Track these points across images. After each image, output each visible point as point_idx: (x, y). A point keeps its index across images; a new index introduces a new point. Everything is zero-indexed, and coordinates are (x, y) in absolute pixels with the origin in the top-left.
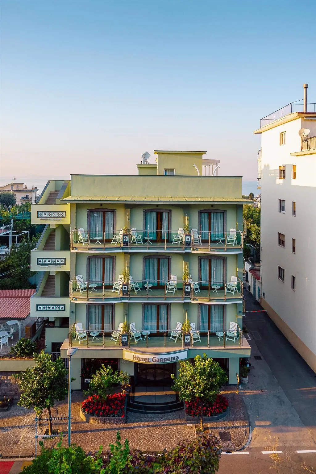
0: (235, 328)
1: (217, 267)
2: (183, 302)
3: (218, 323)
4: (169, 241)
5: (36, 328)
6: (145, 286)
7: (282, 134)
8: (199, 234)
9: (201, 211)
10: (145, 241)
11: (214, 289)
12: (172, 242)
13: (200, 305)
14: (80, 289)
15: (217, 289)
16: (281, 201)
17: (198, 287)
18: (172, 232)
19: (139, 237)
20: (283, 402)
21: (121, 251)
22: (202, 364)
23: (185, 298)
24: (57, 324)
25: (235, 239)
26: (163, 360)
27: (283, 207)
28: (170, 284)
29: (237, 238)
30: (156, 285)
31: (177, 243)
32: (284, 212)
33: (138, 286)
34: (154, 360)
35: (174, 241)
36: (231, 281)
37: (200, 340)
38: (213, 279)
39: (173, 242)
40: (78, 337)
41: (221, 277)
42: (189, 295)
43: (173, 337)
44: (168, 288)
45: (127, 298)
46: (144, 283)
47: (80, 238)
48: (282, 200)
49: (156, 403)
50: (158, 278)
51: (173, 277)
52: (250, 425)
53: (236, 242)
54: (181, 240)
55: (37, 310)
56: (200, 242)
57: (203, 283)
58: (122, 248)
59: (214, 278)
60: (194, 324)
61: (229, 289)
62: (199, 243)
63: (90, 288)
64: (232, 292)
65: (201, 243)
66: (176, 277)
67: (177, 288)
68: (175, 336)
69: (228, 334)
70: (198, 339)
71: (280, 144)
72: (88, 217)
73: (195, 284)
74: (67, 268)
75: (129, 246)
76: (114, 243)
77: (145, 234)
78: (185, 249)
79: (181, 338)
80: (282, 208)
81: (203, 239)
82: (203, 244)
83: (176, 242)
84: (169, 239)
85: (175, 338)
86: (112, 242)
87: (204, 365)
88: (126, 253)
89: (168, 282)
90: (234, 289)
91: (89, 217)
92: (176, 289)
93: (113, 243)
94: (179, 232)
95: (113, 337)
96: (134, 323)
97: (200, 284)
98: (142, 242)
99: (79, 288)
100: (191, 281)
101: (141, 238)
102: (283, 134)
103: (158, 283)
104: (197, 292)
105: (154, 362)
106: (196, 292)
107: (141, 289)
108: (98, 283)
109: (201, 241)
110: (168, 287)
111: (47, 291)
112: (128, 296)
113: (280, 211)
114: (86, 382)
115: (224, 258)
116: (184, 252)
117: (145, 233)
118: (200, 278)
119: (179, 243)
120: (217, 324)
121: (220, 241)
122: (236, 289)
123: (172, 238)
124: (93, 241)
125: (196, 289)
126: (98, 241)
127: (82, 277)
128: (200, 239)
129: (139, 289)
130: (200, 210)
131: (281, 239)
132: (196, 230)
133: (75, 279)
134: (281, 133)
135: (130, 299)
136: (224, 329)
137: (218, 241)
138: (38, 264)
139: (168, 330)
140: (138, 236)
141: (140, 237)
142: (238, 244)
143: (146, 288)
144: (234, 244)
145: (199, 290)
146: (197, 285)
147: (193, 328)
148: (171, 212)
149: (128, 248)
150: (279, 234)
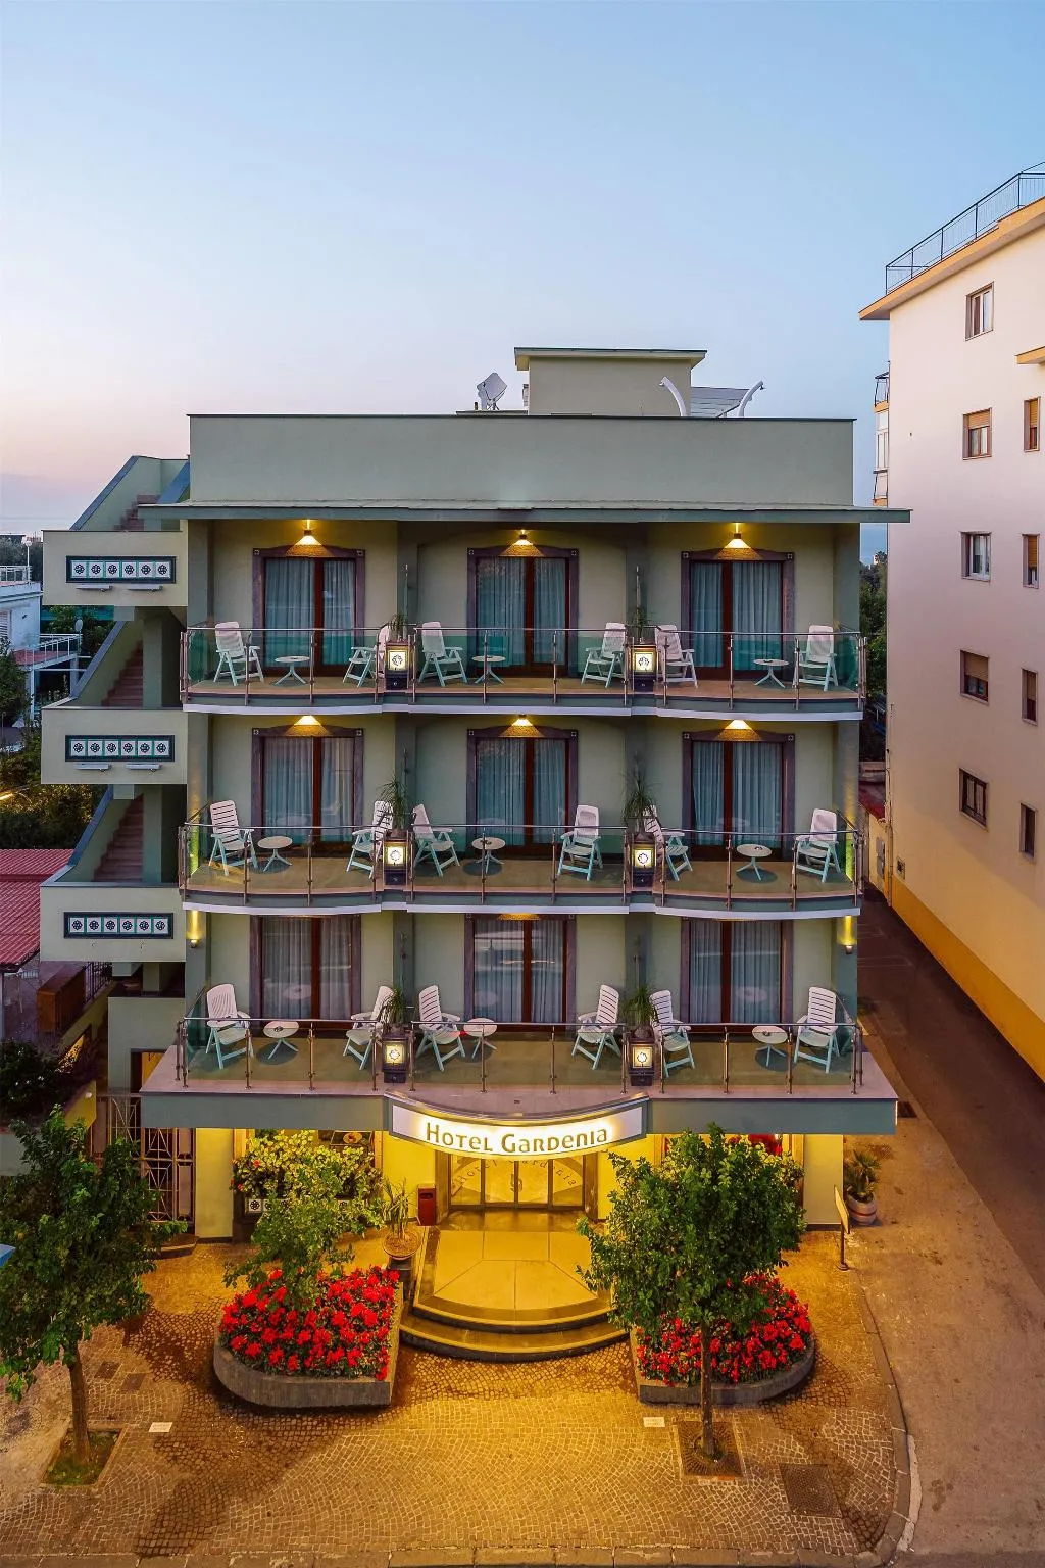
0: (828, 1010)
1: (756, 775)
2: (624, 910)
3: (760, 986)
4: (569, 671)
5: (84, 991)
6: (477, 844)
7: (974, 299)
8: (688, 643)
9: (695, 557)
10: (474, 671)
11: (749, 859)
12: (580, 675)
13: (689, 924)
14: (223, 856)
15: (758, 859)
16: (970, 538)
17: (682, 850)
18: (581, 634)
19: (454, 657)
20: (1030, 1314)
21: (377, 709)
22: (706, 1174)
23: (631, 898)
24: (152, 982)
25: (830, 664)
26: (545, 1146)
27: (977, 558)
28: (571, 837)
29: (836, 660)
30: (520, 842)
31: (596, 677)
32: (982, 575)
33: (449, 844)
34: (509, 1146)
35: (589, 673)
36: (812, 830)
37: (690, 1059)
38: (740, 820)
39: (586, 676)
40: (214, 1041)
41: (772, 812)
42: (649, 883)
43: (583, 1043)
44: (567, 855)
45: (402, 897)
46: (473, 834)
47: (222, 657)
48: (976, 536)
49: (519, 1307)
50: (529, 817)
51: (588, 814)
52: (907, 1429)
53: (835, 674)
54: (618, 669)
55: (67, 935)
56: (689, 675)
57: (701, 837)
58: (383, 698)
59: (743, 818)
60: (668, 993)
61: (803, 859)
62: (688, 679)
63: (264, 853)
64: (820, 872)
65: (694, 679)
66: (595, 811)
67: (599, 857)
68: (593, 1042)
69: (800, 1038)
70: (683, 1054)
71: (968, 336)
72: (255, 579)
73: (671, 840)
74: (176, 773)
75: (412, 690)
76: (353, 676)
77: (475, 644)
78: (633, 701)
79: (615, 1048)
80: (973, 564)
81: (702, 665)
82: (705, 682)
83: (598, 674)
84: (570, 664)
85: (592, 1047)
86: (348, 675)
87: (715, 1180)
88: (401, 718)
89: (567, 830)
90: (828, 859)
91: (260, 578)
92: (595, 857)
93: (350, 681)
94: (606, 634)
95: (353, 1044)
96: (435, 988)
97: (690, 841)
98: (463, 675)
99: (218, 853)
100: (655, 829)
101: (458, 659)
102: (978, 299)
103: (529, 833)
104: (679, 869)
105: (506, 1150)
106: (676, 871)
107: (461, 856)
108: (296, 833)
109: (694, 673)
110: (564, 849)
111: (118, 860)
112: (406, 889)
113: (968, 574)
114: (251, 1209)
115: (782, 740)
116: (626, 712)
117: (477, 637)
118: (691, 818)
119: (608, 680)
120: (758, 989)
121: (771, 670)
122: (832, 860)
123: (581, 656)
124: (274, 672)
125: (677, 859)
126: (292, 671)
127: (233, 807)
128: (691, 663)
129: (455, 858)
130: (691, 553)
131: (974, 673)
132: (673, 627)
133: (206, 818)
134: (970, 297)
135: (416, 897)
136: (783, 1015)
137: (761, 672)
138: (69, 758)
139: (564, 1021)
140: (448, 652)
141: (457, 655)
142: (841, 683)
143: (478, 853)
144: (825, 683)
145: (686, 863)
146: (679, 842)
147: (663, 1010)
148: (577, 557)
149: (405, 698)
150: (965, 655)
